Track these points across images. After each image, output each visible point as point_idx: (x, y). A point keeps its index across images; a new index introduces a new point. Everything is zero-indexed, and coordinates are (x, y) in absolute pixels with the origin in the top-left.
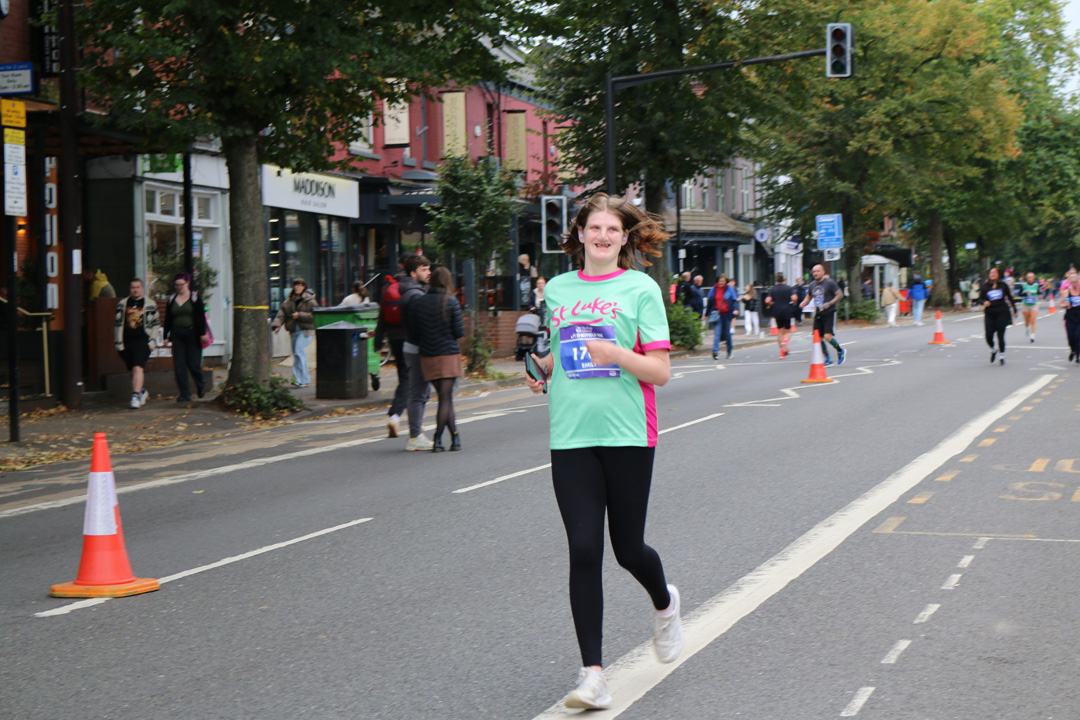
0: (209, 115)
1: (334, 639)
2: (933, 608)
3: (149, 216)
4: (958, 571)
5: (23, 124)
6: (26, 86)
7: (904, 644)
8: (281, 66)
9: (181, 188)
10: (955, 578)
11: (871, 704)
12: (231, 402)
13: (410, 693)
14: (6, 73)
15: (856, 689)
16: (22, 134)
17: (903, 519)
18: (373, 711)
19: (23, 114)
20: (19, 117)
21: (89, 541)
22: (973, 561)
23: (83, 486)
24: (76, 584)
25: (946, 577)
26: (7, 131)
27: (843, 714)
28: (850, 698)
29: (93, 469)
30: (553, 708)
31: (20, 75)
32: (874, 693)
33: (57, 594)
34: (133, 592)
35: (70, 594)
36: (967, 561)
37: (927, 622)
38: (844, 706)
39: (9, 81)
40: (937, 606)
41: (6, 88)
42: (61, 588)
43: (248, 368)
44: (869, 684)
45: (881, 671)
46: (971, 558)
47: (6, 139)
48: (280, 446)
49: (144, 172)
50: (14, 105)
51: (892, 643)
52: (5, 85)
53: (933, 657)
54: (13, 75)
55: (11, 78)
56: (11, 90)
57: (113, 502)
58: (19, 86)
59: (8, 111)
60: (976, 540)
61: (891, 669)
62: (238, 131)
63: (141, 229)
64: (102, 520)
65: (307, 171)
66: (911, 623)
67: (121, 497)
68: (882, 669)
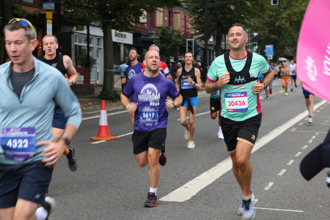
0: (99, 15)
2: (306, 146)
3: (75, 43)
4: (312, 139)
5: (51, 18)
6: (53, 8)
7: (300, 153)
8: (119, 2)
9: (86, 36)
10: (311, 141)
11: (293, 163)
12: (104, 97)
14: (47, 4)
15: (290, 160)
16: (51, 21)
17: (297, 128)
18: (182, 162)
19: (51, 15)
20: (51, 16)
21: (100, 127)
22: (315, 138)
23: (99, 113)
24: (97, 137)
25: (309, 140)
26: (48, 20)
27: (288, 164)
28: (289, 162)
29: (102, 109)
30: (222, 162)
31: (51, 5)
33: (93, 139)
34: (111, 139)
35: (96, 139)
36: (314, 137)
38: (287, 163)
39: (48, 6)
41: (47, 8)
42: (94, 138)
43: (108, 87)
44: (293, 160)
47: (47, 22)
48: (122, 109)
49: (74, 30)
50: (49, 13)
51: (297, 153)
52: (47, 7)
54: (50, 5)
55: (49, 5)
56: (49, 8)
57: (106, 118)
58: (51, 8)
59: (48, 15)
60: (316, 133)
61: (297, 157)
62: (107, 20)
63: (73, 47)
64: (103, 122)
65: (123, 31)
66: (301, 149)
67: (108, 117)
68: (295, 157)
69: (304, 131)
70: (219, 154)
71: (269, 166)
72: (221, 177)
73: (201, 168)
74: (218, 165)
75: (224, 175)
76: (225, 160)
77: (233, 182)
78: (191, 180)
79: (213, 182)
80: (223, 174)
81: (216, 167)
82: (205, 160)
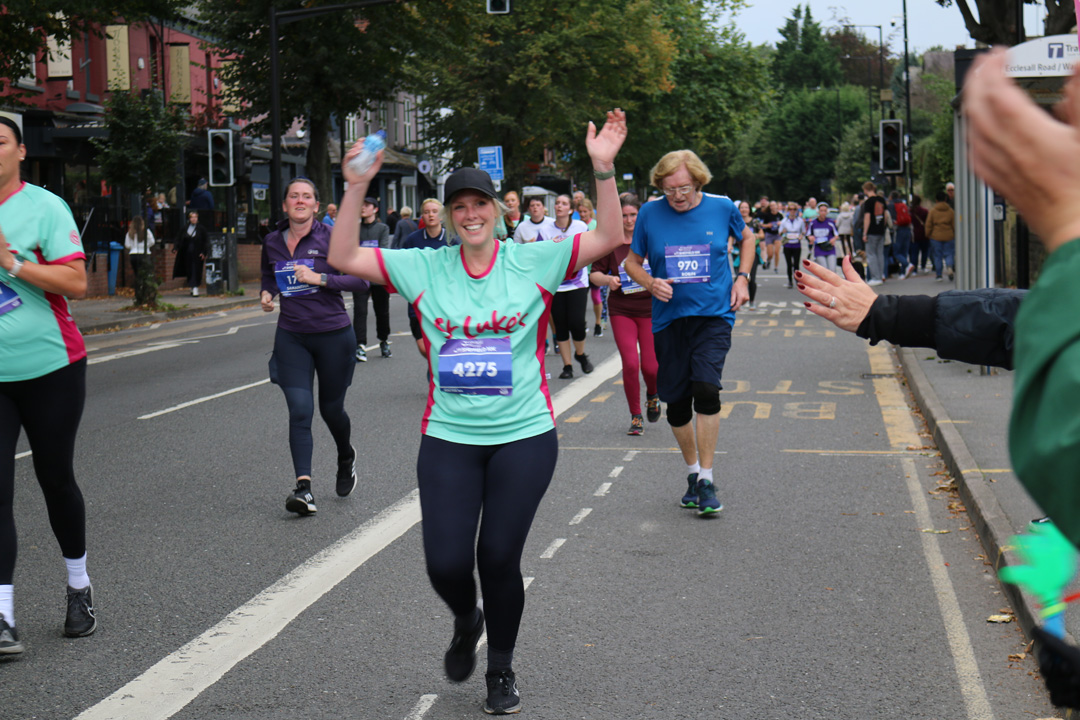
1: (45, 549)
2: (586, 512)
4: (609, 480)
7: (560, 542)
10: (607, 486)
13: (122, 592)
22: (623, 472)
25: (598, 485)
32: (533, 582)
36: (617, 471)
37: (581, 523)
40: (590, 510)
44: (530, 576)
45: (539, 564)
46: (621, 468)
51: (549, 542)
53: (586, 552)
60: (626, 453)
61: (548, 562)
66: (567, 525)
68: (540, 562)
69: (584, 448)
70: (249, 561)
71: (435, 611)
72: (226, 677)
73: (158, 635)
74: (232, 615)
75: (242, 667)
76: (268, 589)
77: (272, 702)
78: (96, 700)
79: (188, 705)
80: (240, 663)
81: (223, 626)
82: (184, 596)
